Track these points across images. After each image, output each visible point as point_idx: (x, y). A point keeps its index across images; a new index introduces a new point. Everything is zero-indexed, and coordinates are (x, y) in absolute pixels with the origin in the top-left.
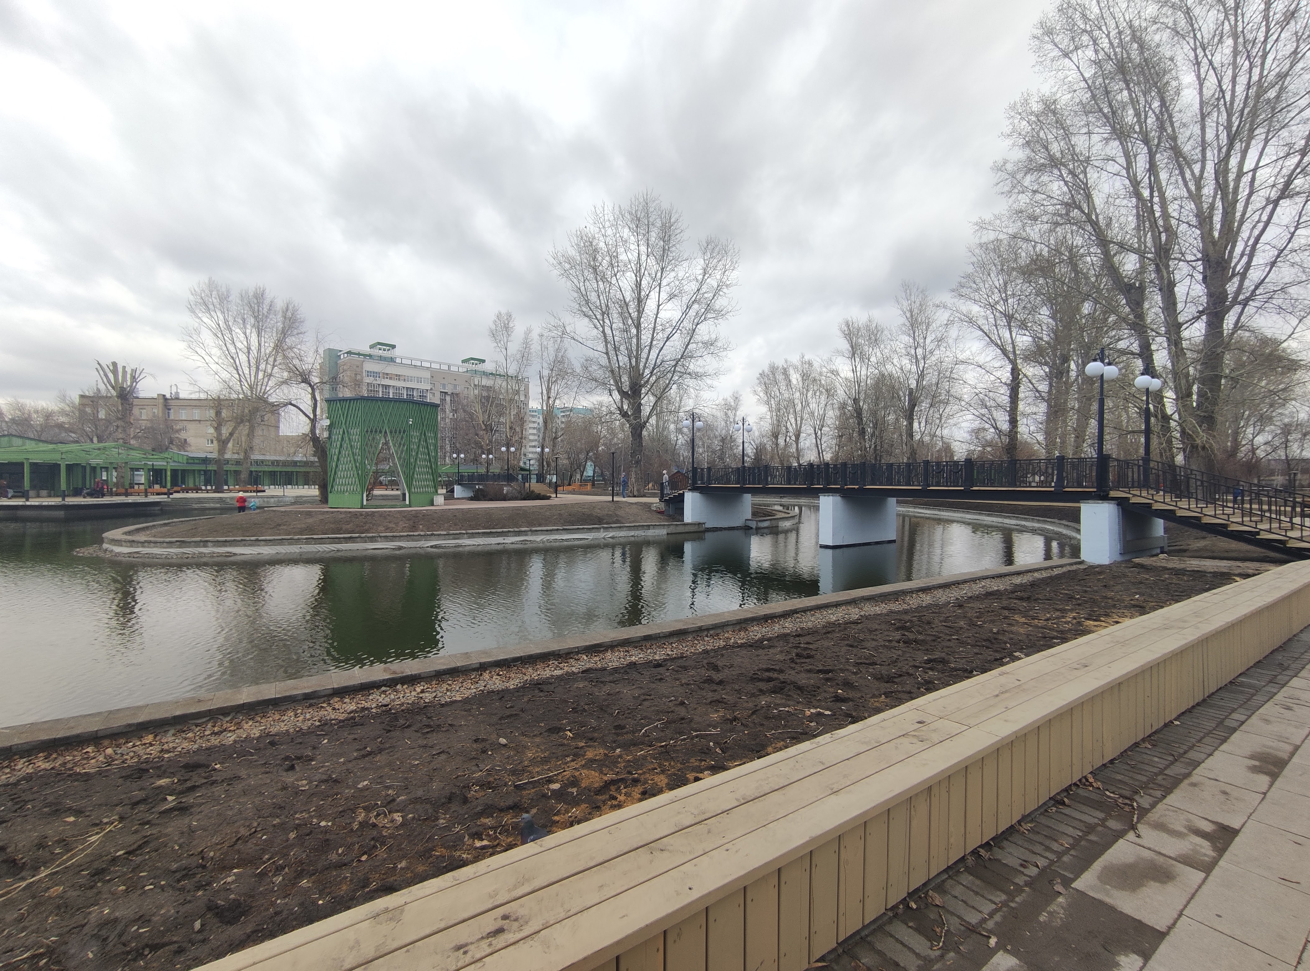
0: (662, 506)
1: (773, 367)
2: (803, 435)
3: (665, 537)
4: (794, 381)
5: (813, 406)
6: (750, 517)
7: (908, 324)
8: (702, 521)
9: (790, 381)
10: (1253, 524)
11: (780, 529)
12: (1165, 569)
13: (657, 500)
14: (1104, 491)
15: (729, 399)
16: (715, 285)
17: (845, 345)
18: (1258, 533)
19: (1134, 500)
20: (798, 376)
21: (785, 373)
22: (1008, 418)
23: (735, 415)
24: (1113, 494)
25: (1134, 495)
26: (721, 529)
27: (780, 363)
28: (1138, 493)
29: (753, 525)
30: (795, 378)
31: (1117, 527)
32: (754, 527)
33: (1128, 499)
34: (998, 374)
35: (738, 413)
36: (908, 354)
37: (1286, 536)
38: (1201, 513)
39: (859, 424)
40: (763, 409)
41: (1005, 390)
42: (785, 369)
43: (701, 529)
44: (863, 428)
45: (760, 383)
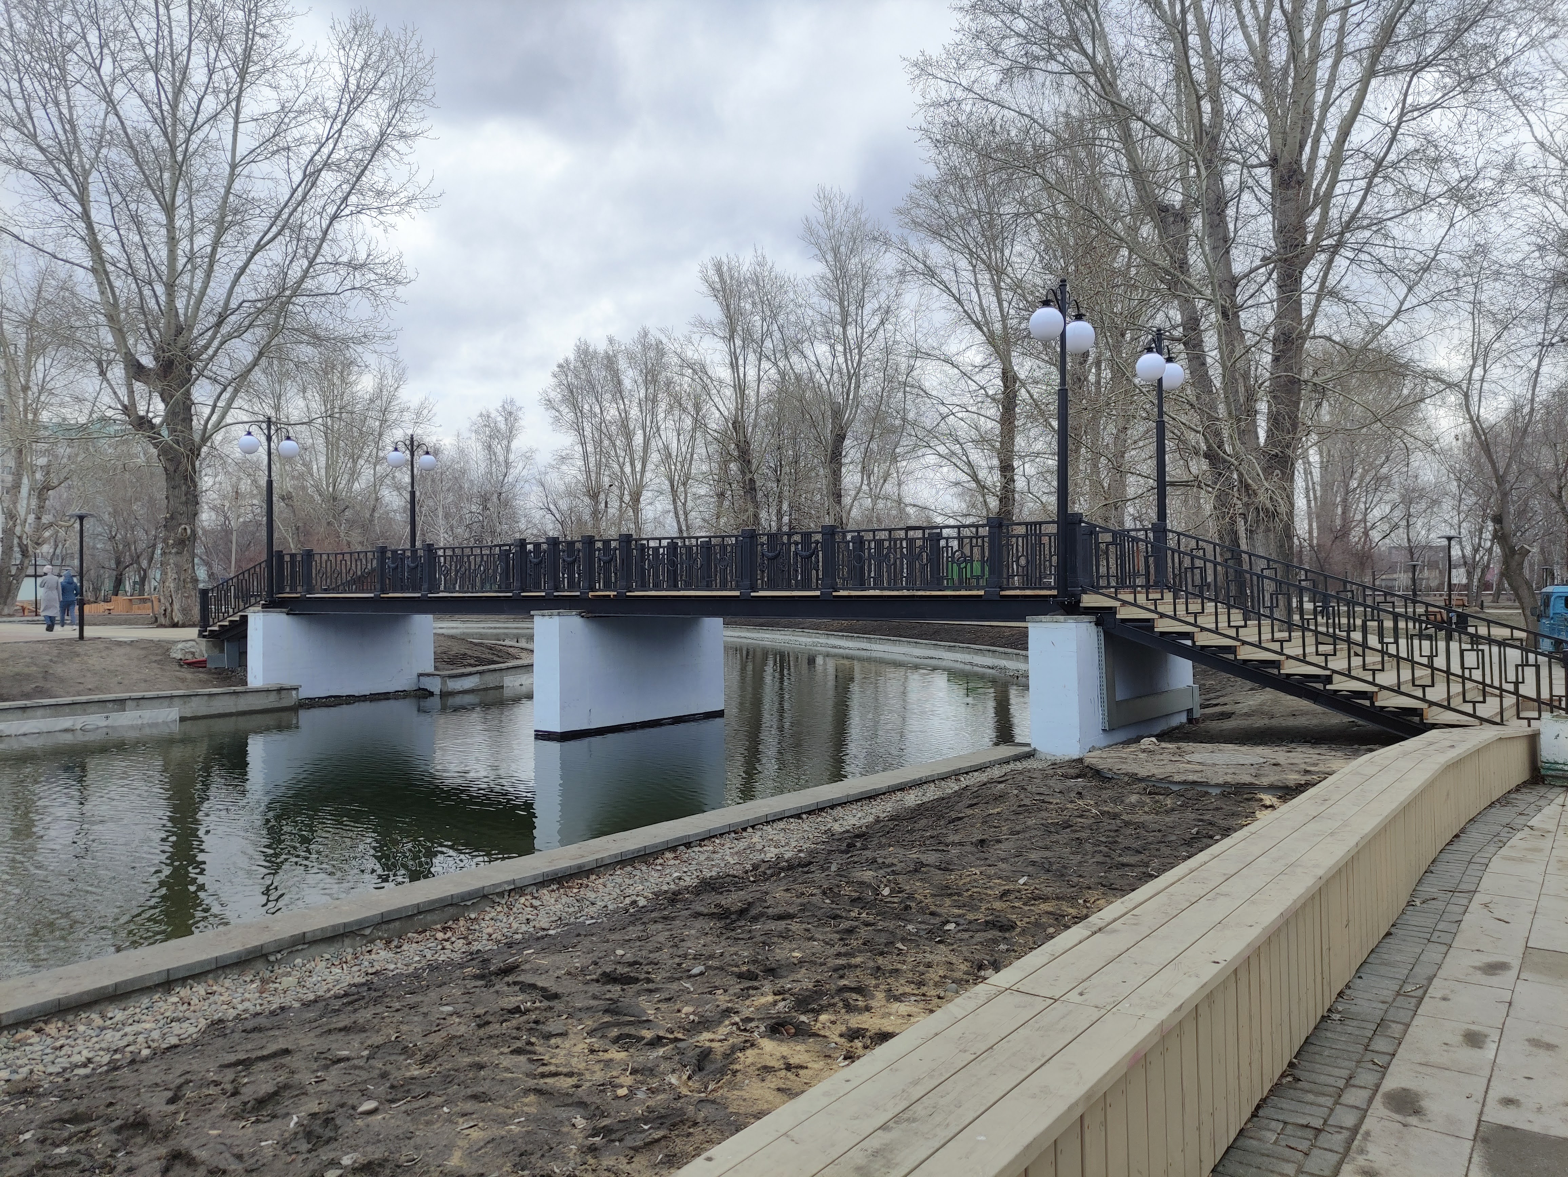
0: (201, 649)
1: (586, 352)
2: (646, 495)
3: (176, 728)
4: (627, 383)
5: (669, 435)
6: (430, 669)
7: (830, 276)
8: (287, 683)
9: (620, 382)
10: (1320, 660)
11: (507, 693)
12: (1135, 778)
13: (192, 633)
14: (1073, 595)
15: (494, 414)
16: (374, 130)
17: (714, 312)
18: (1328, 680)
19: (1124, 613)
20: (637, 373)
21: (610, 362)
22: (996, 462)
23: (508, 449)
24: (1089, 600)
25: (1125, 603)
26: (351, 699)
27: (601, 346)
28: (1130, 598)
29: (435, 685)
30: (629, 377)
31: (1097, 673)
32: (437, 690)
33: (1112, 611)
34: (982, 378)
35: (514, 445)
36: (828, 336)
37: (1373, 683)
38: (1236, 639)
39: (743, 473)
40: (567, 440)
41: (994, 411)
42: (608, 357)
43: (286, 703)
44: (752, 481)
45: (561, 383)
